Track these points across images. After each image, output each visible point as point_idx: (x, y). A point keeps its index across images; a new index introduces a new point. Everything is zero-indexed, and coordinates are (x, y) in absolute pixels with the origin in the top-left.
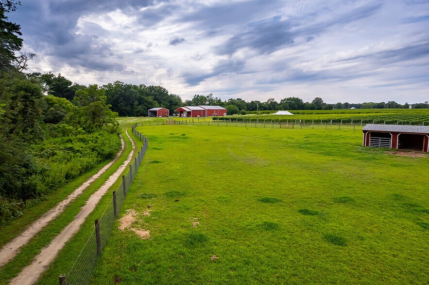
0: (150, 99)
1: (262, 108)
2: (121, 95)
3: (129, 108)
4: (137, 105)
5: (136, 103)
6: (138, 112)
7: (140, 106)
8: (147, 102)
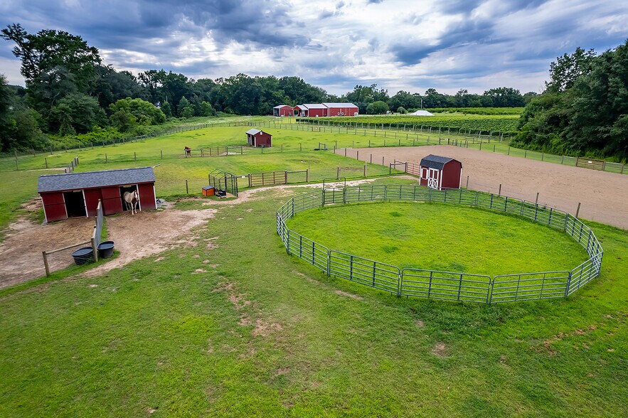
0: (279, 94)
1: (446, 103)
2: (244, 90)
3: (251, 106)
4: (264, 102)
5: (262, 99)
6: (264, 110)
7: (266, 103)
8: (275, 98)
